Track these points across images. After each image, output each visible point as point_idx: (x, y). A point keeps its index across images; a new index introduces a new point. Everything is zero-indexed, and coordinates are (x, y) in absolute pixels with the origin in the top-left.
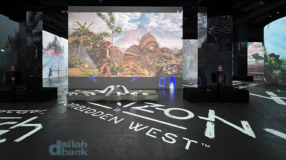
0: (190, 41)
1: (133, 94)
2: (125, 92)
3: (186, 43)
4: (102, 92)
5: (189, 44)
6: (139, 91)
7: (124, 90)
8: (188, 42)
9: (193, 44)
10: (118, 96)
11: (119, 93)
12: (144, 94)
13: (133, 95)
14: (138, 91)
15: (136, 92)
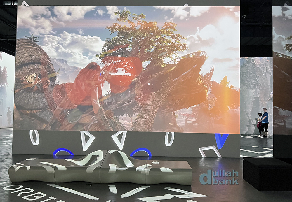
0: (253, 60)
1: (142, 168)
2: (125, 166)
3: (244, 64)
4: (80, 163)
5: (250, 65)
6: (154, 163)
7: (124, 160)
8: (249, 62)
9: (258, 66)
10: (112, 173)
11: (113, 167)
12: (163, 169)
13: (140, 172)
14: (152, 164)
15: (148, 165)
